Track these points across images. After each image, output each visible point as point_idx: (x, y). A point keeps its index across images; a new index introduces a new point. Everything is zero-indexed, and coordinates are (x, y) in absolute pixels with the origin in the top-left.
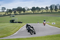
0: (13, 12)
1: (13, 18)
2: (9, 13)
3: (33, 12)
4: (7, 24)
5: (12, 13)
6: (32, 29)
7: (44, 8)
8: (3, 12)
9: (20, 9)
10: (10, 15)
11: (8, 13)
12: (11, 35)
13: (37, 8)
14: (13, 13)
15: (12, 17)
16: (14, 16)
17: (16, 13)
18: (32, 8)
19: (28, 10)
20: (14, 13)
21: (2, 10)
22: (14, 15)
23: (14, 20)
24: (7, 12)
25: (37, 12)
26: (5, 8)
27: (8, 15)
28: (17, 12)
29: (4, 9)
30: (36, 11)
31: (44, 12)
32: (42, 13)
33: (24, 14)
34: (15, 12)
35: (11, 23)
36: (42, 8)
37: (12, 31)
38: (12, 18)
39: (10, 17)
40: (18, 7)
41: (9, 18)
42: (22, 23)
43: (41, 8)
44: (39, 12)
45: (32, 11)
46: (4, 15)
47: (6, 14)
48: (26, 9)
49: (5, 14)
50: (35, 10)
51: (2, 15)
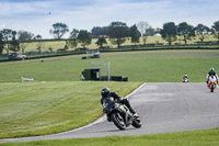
0: (94, 41)
1: (93, 61)
2: (79, 45)
3: (165, 42)
4: (72, 83)
5: (89, 43)
6: (122, 107)
7: (208, 29)
8: (59, 39)
9: (118, 32)
10: (83, 51)
11: (75, 44)
12: (87, 124)
13: (184, 26)
14: (93, 44)
15: (92, 57)
16: (96, 57)
17: (104, 45)
18: (165, 26)
19: (151, 32)
20: (97, 43)
21: (55, 32)
22: (96, 51)
23: (98, 70)
24: (72, 41)
25: (183, 43)
26: (64, 26)
27: (76, 50)
28: (109, 43)
29: (61, 29)
30: (180, 39)
31: (208, 43)
32: (200, 46)
33: (133, 49)
34: (101, 41)
35: (86, 80)
36: (201, 28)
37: (89, 109)
38: (92, 64)
39: (84, 58)
40: (113, 24)
41: (80, 64)
42: (125, 80)
43: (196, 28)
44: (189, 42)
45: (164, 37)
46: (63, 53)
47: (70, 49)
48: (142, 31)
49: (66, 47)
50: (175, 34)
51: (55, 50)
